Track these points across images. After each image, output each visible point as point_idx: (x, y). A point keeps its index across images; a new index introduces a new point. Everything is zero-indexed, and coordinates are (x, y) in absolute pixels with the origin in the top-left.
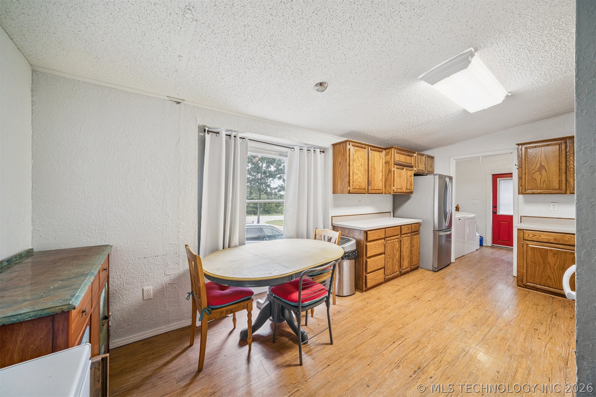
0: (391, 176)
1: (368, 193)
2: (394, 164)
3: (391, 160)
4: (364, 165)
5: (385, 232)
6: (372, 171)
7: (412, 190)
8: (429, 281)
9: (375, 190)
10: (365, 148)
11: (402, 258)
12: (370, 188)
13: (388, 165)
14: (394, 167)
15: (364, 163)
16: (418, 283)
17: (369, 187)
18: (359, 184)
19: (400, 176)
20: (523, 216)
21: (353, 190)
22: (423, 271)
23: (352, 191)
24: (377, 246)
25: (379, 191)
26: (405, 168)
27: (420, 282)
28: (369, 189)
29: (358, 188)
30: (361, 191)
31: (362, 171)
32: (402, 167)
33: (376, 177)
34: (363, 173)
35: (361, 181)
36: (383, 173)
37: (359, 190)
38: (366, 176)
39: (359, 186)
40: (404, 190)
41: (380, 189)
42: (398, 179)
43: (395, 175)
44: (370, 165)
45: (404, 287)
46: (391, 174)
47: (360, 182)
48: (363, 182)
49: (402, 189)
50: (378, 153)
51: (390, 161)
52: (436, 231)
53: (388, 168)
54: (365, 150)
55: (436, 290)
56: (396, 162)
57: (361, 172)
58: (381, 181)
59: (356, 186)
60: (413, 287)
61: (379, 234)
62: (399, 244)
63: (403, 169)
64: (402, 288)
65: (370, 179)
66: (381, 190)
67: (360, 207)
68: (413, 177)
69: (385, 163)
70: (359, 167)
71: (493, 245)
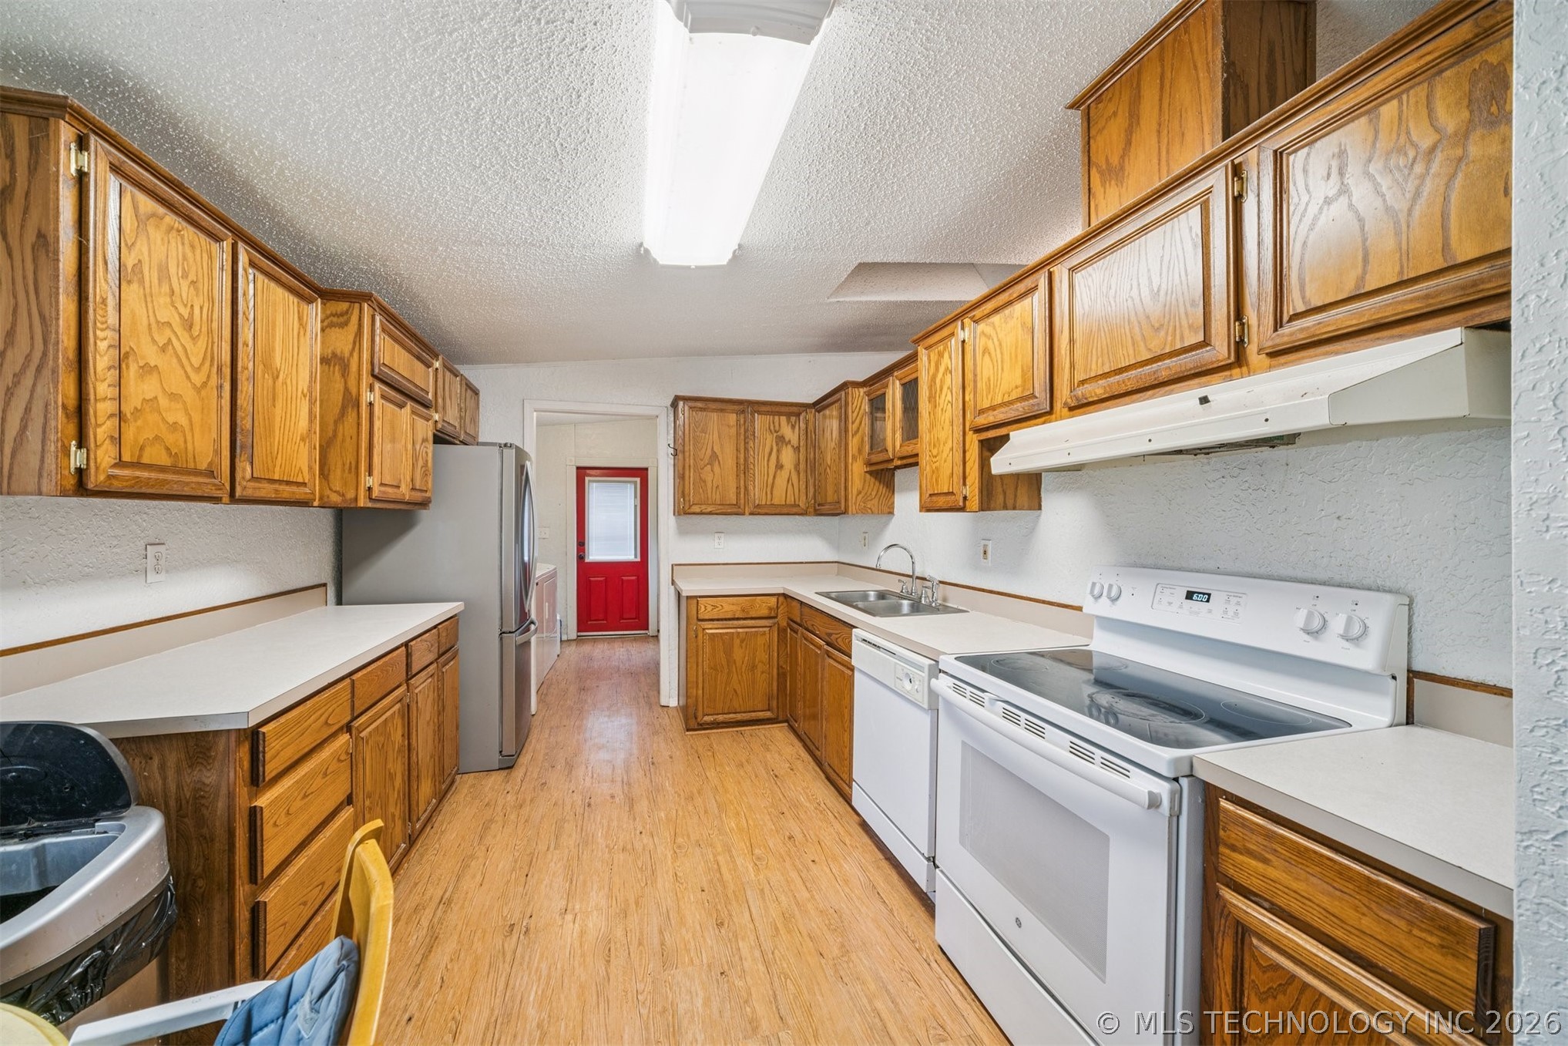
0: (359, 424)
1: (233, 498)
2: (373, 376)
3: (356, 355)
4: (210, 332)
5: (353, 692)
6: (259, 383)
7: (428, 495)
8: (513, 817)
9: (276, 486)
10: (218, 239)
11: (414, 773)
12: (244, 470)
13: (338, 376)
14: (372, 389)
15: (210, 320)
16: (484, 848)
17: (239, 465)
18: (170, 439)
19: (394, 438)
20: (676, 565)
21: (117, 472)
22: (473, 786)
23: (110, 477)
24: (319, 781)
25: (294, 489)
26: (409, 404)
27: (489, 840)
28: (238, 479)
29: (164, 460)
30: (188, 484)
31: (196, 362)
32: (399, 397)
33: (278, 419)
34: (198, 379)
35: (183, 421)
36: (312, 403)
37: (169, 477)
38: (220, 397)
39: (168, 449)
40: (405, 492)
41: (300, 480)
42: (388, 447)
43: (377, 424)
44: (246, 344)
45: (446, 903)
46: (354, 414)
47: (174, 427)
48: (197, 431)
49: (398, 487)
50: (292, 299)
51: (351, 354)
52: (510, 632)
53: (339, 386)
54: (215, 246)
55: (552, 846)
56: (380, 369)
57: (189, 369)
58: (303, 439)
59: (142, 449)
60: (479, 878)
61: (323, 718)
62: (404, 726)
63: (401, 406)
64: (439, 913)
65: (245, 422)
66: (304, 484)
67: (162, 577)
68: (430, 446)
69: (324, 360)
70: (168, 332)
71: (579, 634)
